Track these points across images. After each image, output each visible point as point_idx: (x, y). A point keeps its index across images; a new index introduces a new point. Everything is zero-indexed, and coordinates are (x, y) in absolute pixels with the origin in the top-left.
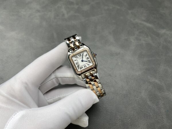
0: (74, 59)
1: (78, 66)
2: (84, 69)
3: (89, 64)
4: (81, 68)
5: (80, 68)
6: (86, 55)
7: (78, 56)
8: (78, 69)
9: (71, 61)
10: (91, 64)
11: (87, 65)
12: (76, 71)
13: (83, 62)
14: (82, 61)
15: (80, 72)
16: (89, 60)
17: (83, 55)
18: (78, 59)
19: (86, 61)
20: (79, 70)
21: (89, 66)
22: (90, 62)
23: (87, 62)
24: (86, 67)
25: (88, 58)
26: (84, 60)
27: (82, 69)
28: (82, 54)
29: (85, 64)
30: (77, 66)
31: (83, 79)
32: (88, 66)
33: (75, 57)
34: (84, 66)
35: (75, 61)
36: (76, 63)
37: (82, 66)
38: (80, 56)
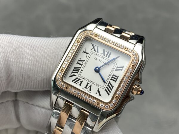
1: (76, 70)
2: (80, 88)
3: (103, 92)
4: (75, 81)
5: (74, 78)
6: (120, 69)
7: (101, 51)
8: (69, 73)
10: (106, 98)
11: (95, 89)
12: (60, 74)
14: (97, 70)
15: (64, 87)
16: (112, 83)
17: (114, 59)
20: (68, 80)
21: (97, 96)
22: (108, 91)
23: (102, 83)
24: (87, 91)
25: (114, 78)
26: (101, 72)
27: (77, 85)
28: (116, 57)
29: (95, 84)
30: (75, 65)
32: (94, 93)
33: (94, 46)
34: (88, 84)
35: (84, 52)
36: (80, 60)
37: (84, 79)
38: (106, 56)
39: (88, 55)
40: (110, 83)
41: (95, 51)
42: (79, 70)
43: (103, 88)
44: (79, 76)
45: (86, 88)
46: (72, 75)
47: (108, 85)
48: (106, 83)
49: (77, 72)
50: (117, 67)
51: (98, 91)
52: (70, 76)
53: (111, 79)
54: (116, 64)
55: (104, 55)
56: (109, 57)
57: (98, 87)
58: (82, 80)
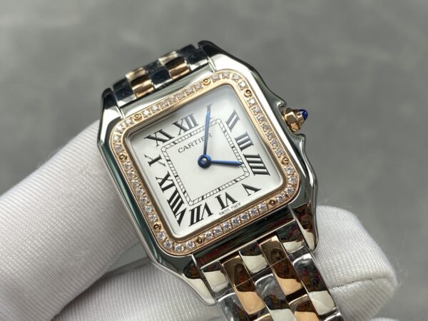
0: (145, 149)
1: (175, 202)
2: (216, 217)
5: (187, 216)
6: (232, 122)
7: (173, 130)
8: (172, 219)
9: (125, 166)
10: (268, 184)
11: (237, 191)
12: (162, 235)
13: (213, 167)
14: (205, 163)
15: (191, 245)
16: (248, 151)
17: (208, 118)
18: (173, 152)
19: (233, 159)
20: (184, 230)
21: (255, 196)
22: (259, 170)
24: (231, 208)
25: (244, 143)
26: (214, 159)
27: (207, 220)
28: (205, 112)
29: (228, 185)
30: (163, 197)
31: (213, 294)
32: (244, 199)
33: (154, 136)
34: (219, 198)
35: (150, 163)
36: (160, 181)
37: (203, 199)
38: (191, 128)
39: (163, 161)
40: (246, 156)
41: (164, 141)
42: (179, 197)
43: (247, 174)
44: (191, 203)
45: (223, 207)
46: (178, 217)
47: (249, 162)
48: (243, 163)
49: (182, 202)
50: (228, 123)
51: (246, 187)
52: (179, 222)
53: (242, 149)
54: (218, 121)
55: (185, 130)
56: (196, 125)
57: (239, 184)
58: (203, 203)
